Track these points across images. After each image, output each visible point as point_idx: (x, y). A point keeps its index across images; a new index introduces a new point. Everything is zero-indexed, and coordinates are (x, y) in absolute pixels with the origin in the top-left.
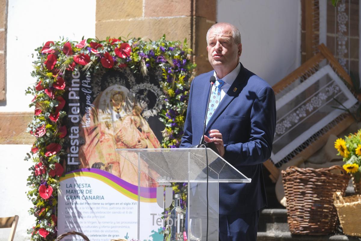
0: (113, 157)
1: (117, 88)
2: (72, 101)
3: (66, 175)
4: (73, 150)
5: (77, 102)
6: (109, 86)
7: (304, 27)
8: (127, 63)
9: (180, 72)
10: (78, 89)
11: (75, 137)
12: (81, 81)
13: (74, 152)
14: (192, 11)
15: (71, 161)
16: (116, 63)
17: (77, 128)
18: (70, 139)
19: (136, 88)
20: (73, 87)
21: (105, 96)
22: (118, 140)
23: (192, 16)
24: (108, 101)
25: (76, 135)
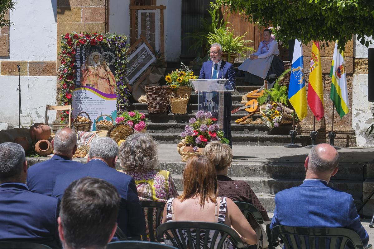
0: (95, 81)
1: (96, 53)
2: (77, 58)
3: (75, 89)
4: (78, 78)
5: (79, 59)
7: (131, 26)
8: (101, 44)
9: (123, 47)
10: (80, 53)
12: (81, 50)
14: (105, 20)
15: (77, 83)
16: (97, 43)
17: (79, 69)
18: (76, 74)
19: (104, 53)
20: (78, 53)
21: (91, 57)
22: (97, 75)
23: (105, 22)
24: (92, 59)
25: (79, 72)
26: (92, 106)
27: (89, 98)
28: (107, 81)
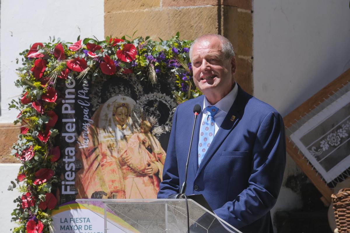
0: (117, 184)
1: (120, 99)
2: (67, 116)
3: (60, 208)
4: (68, 176)
5: (72, 118)
6: (111, 97)
8: (133, 69)
10: (73, 101)
11: (70, 160)
12: (76, 91)
13: (70, 178)
15: (66, 190)
16: (119, 68)
17: (73, 149)
18: (64, 163)
19: (144, 99)
20: (68, 99)
21: (107, 110)
22: (123, 163)
23: (219, 5)
24: (110, 116)
25: (71, 157)
28: (153, 183)
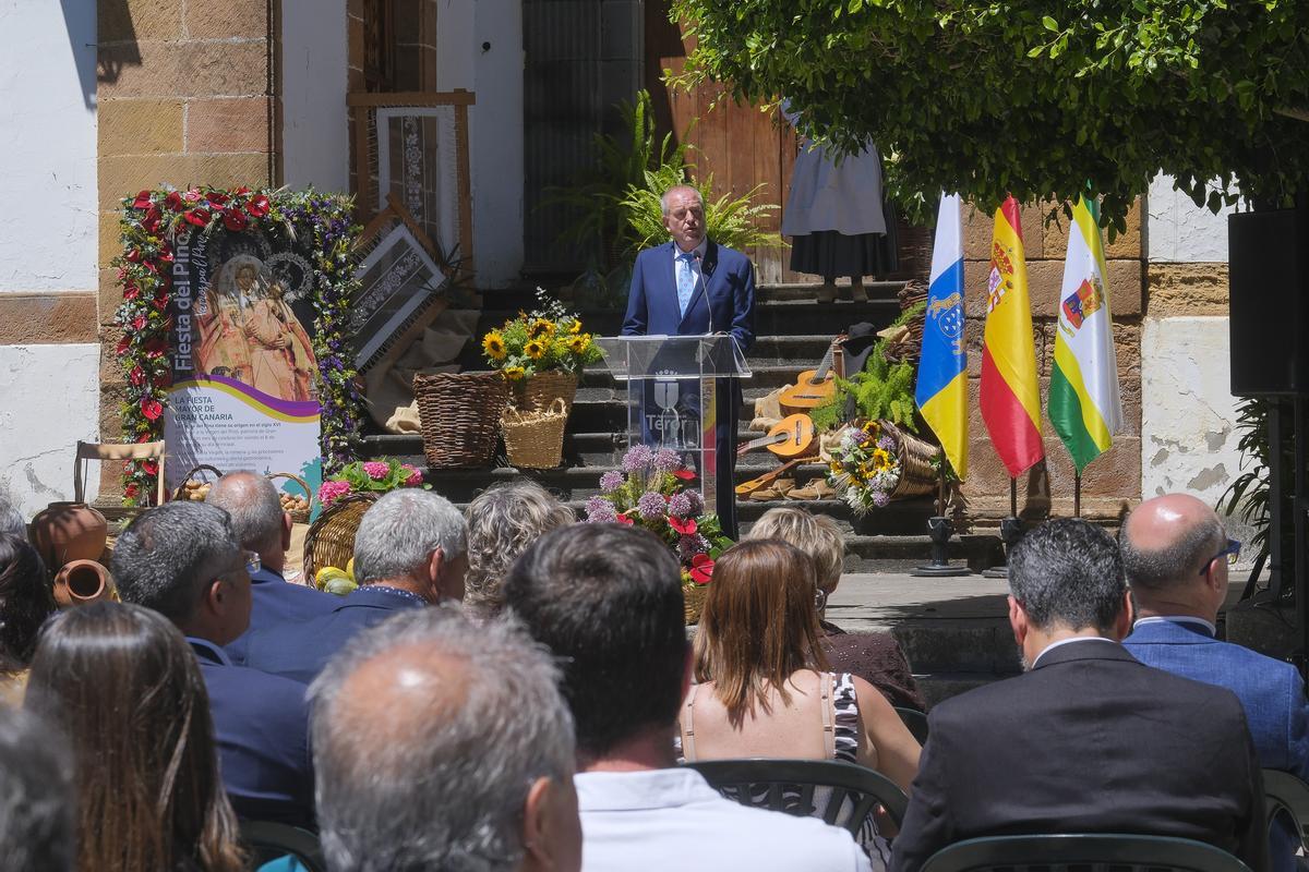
0: (242, 359)
1: (243, 259)
2: (179, 278)
3: (175, 385)
4: (183, 348)
5: (185, 280)
6: (233, 256)
7: (353, 166)
8: (263, 224)
9: (340, 236)
10: (187, 261)
11: (184, 330)
12: (191, 249)
13: (185, 352)
14: (270, 145)
15: (180, 365)
16: (248, 223)
17: (188, 317)
18: (177, 333)
19: (273, 259)
20: (181, 258)
21: (228, 271)
22: (249, 333)
23: (270, 152)
24: (232, 278)
25: (186, 327)
26: (232, 445)
27: (223, 417)
28: (285, 357)
